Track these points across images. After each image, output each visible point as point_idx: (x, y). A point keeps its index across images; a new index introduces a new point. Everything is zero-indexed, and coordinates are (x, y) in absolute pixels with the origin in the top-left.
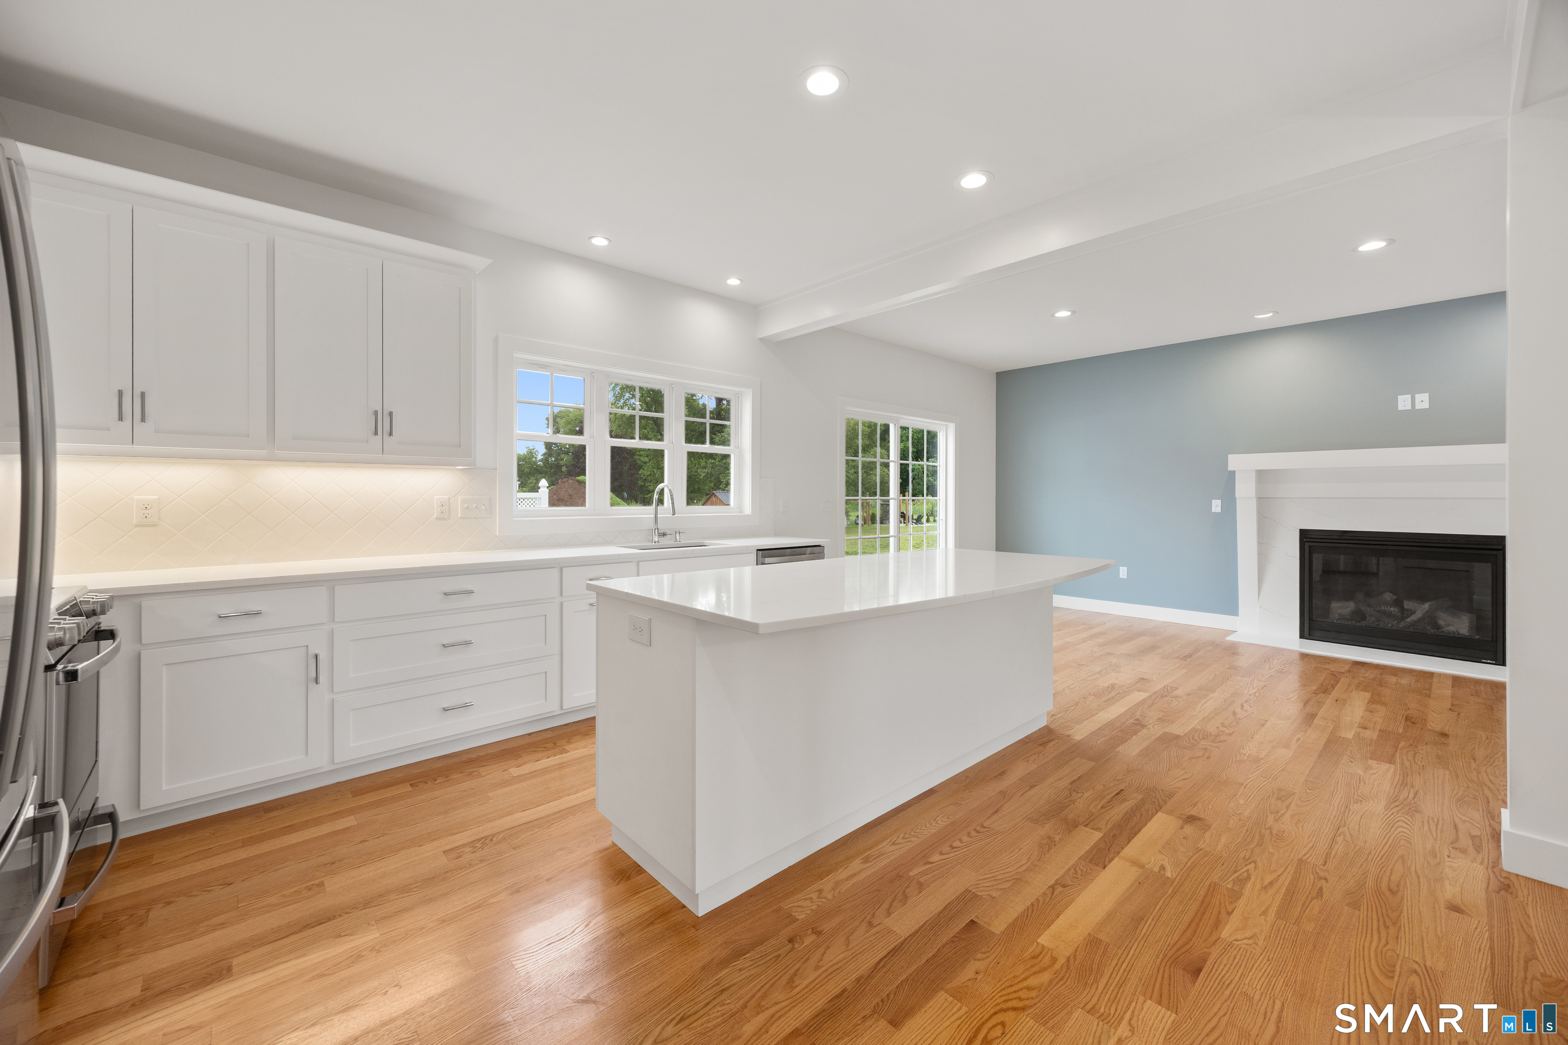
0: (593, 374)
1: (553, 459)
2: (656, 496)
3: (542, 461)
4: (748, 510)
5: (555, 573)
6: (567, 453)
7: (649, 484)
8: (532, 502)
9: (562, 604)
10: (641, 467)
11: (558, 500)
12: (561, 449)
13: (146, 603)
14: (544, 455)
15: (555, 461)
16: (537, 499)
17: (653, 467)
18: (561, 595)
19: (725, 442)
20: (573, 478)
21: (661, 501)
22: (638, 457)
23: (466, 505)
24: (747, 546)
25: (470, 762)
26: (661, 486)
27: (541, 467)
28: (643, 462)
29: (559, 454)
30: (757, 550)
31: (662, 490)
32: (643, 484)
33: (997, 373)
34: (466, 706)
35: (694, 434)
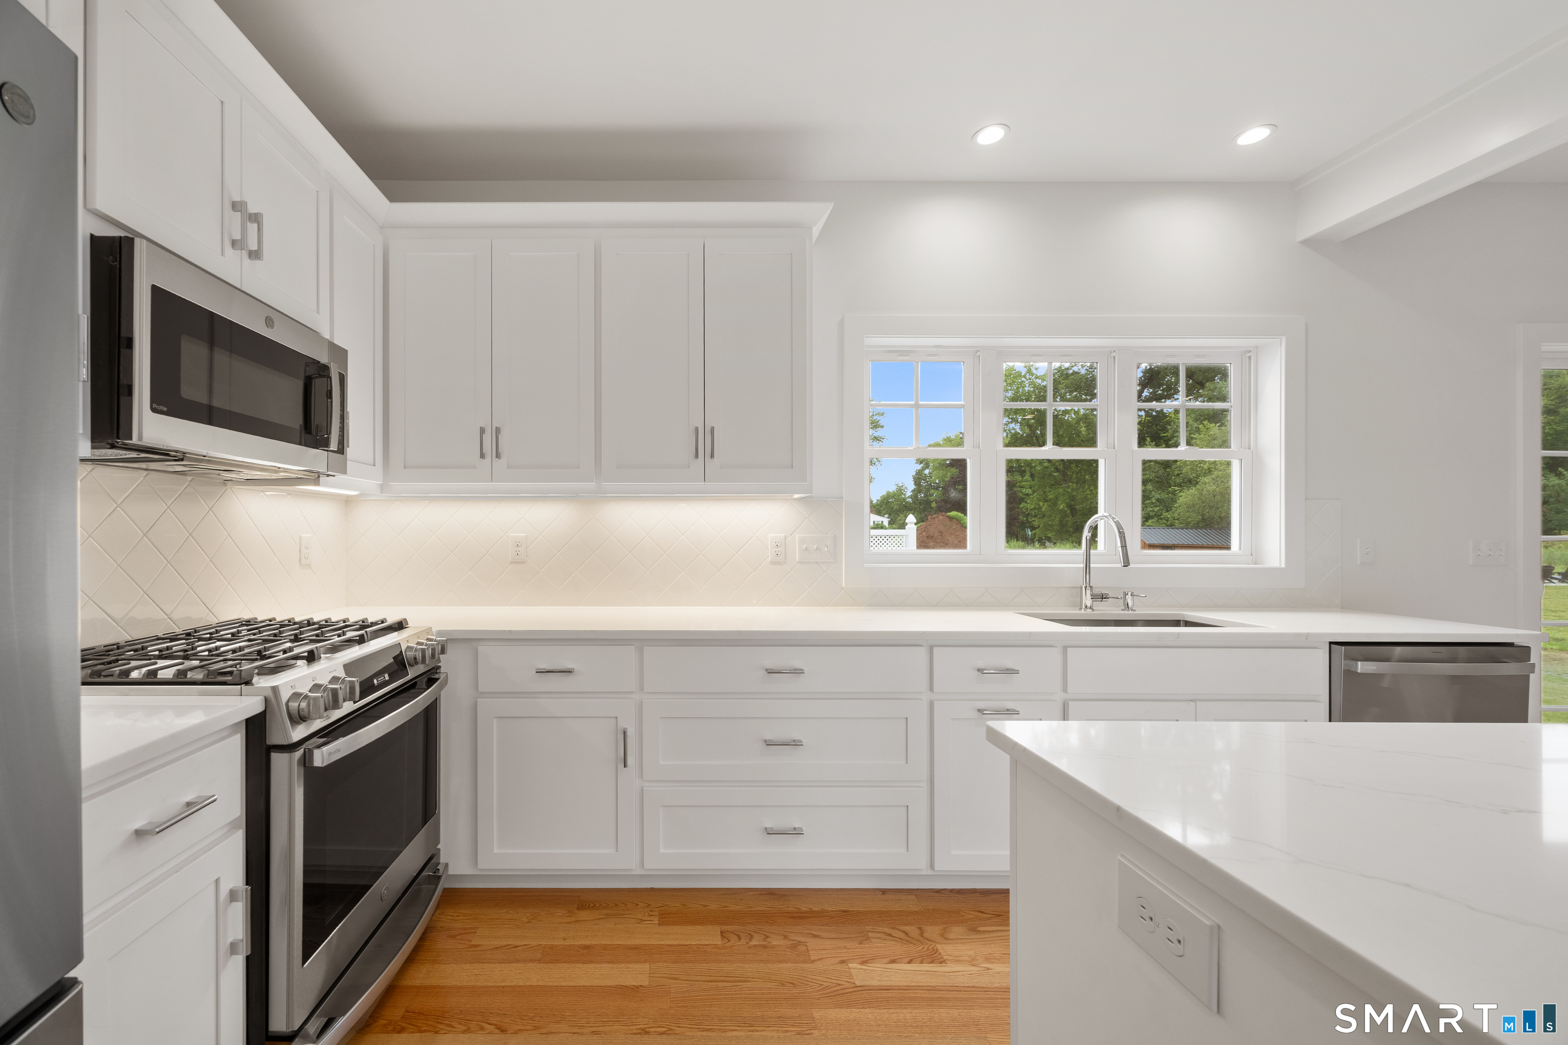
0: (978, 354)
1: (923, 495)
2: (1087, 535)
3: (911, 498)
4: (1274, 559)
5: (921, 654)
6: (937, 488)
7: (1033, 519)
8: (899, 540)
9: (931, 704)
10: (1022, 500)
11: (927, 537)
12: (930, 484)
13: (482, 649)
14: (913, 491)
15: (925, 497)
16: (904, 537)
17: (1039, 500)
18: (931, 689)
19: (1226, 439)
20: (943, 513)
22: (1019, 489)
23: (805, 546)
24: (1308, 635)
25: (799, 917)
27: (910, 504)
28: (1024, 494)
29: (928, 490)
30: (1331, 643)
32: (1025, 519)
34: (797, 832)
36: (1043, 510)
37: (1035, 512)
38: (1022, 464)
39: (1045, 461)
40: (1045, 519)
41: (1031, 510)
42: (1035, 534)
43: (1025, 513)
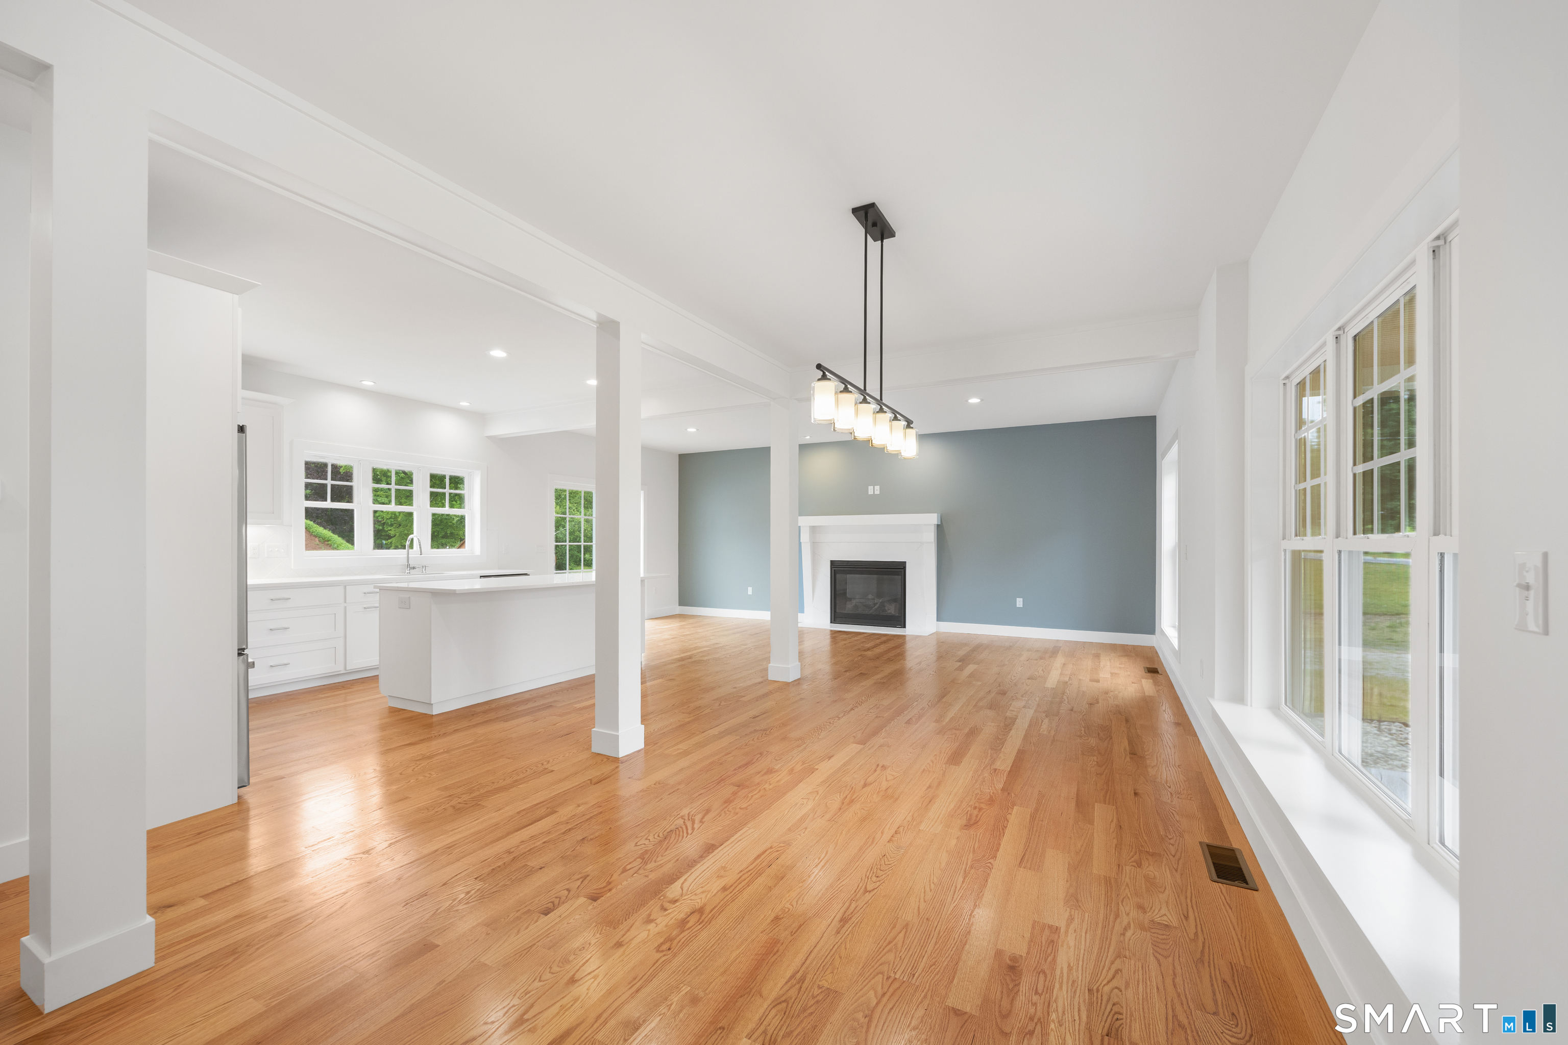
0: (360, 462)
2: (408, 543)
4: (478, 552)
5: (340, 589)
7: (389, 528)
9: (345, 607)
18: (345, 602)
19: (461, 506)
21: (411, 546)
23: (270, 549)
26: (411, 537)
30: (480, 576)
31: (412, 540)
33: (679, 455)
34: (285, 665)
35: (436, 500)
36: (399, 519)
37: (391, 521)
38: (378, 473)
39: (401, 472)
40: (401, 529)
41: (387, 519)
42: (391, 543)
43: (381, 521)
